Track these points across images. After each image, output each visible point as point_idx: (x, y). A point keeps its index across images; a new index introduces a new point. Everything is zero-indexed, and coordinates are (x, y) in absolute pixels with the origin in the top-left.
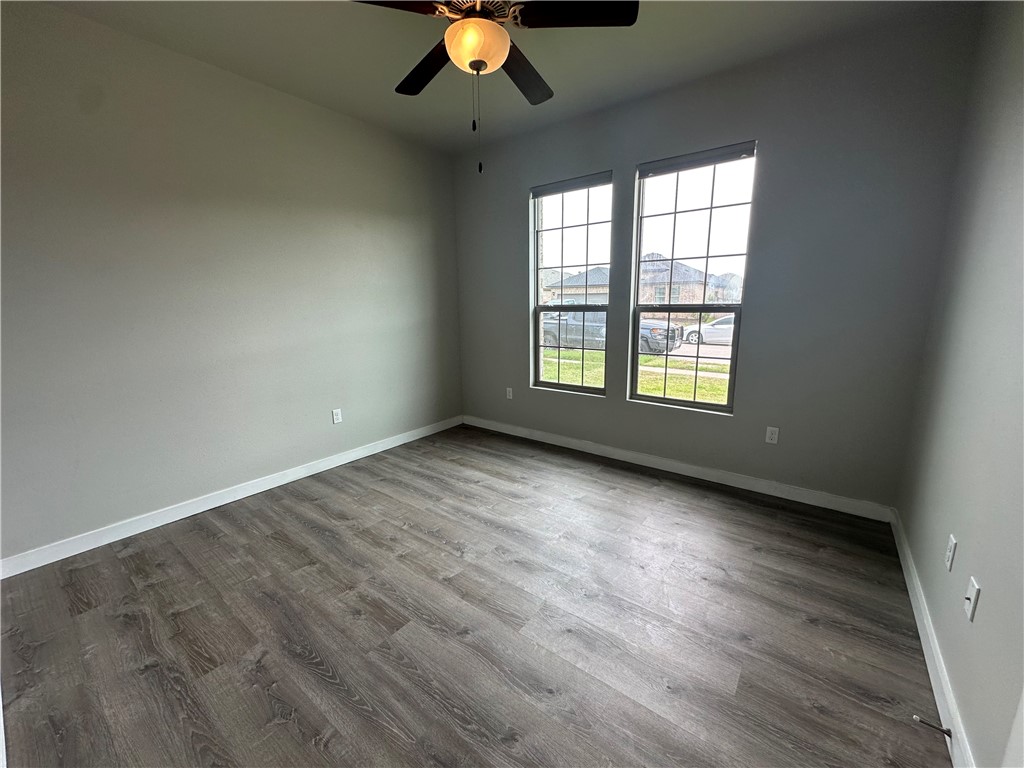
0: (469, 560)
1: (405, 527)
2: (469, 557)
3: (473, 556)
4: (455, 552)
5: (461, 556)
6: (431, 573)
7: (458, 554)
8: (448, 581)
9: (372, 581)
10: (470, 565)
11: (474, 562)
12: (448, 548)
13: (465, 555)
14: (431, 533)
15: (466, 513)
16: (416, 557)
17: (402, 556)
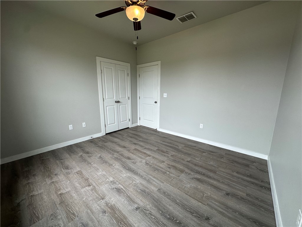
0: (144, 160)
1: (168, 173)
2: (144, 161)
3: (143, 161)
4: (148, 163)
5: (146, 161)
6: (154, 158)
7: (147, 162)
8: (149, 156)
9: (168, 157)
10: (144, 159)
11: (143, 160)
12: (150, 164)
13: (145, 162)
14: (158, 170)
15: (145, 179)
16: (159, 162)
17: (164, 162)
